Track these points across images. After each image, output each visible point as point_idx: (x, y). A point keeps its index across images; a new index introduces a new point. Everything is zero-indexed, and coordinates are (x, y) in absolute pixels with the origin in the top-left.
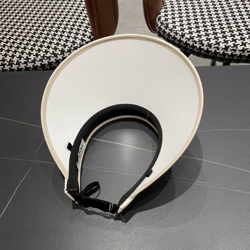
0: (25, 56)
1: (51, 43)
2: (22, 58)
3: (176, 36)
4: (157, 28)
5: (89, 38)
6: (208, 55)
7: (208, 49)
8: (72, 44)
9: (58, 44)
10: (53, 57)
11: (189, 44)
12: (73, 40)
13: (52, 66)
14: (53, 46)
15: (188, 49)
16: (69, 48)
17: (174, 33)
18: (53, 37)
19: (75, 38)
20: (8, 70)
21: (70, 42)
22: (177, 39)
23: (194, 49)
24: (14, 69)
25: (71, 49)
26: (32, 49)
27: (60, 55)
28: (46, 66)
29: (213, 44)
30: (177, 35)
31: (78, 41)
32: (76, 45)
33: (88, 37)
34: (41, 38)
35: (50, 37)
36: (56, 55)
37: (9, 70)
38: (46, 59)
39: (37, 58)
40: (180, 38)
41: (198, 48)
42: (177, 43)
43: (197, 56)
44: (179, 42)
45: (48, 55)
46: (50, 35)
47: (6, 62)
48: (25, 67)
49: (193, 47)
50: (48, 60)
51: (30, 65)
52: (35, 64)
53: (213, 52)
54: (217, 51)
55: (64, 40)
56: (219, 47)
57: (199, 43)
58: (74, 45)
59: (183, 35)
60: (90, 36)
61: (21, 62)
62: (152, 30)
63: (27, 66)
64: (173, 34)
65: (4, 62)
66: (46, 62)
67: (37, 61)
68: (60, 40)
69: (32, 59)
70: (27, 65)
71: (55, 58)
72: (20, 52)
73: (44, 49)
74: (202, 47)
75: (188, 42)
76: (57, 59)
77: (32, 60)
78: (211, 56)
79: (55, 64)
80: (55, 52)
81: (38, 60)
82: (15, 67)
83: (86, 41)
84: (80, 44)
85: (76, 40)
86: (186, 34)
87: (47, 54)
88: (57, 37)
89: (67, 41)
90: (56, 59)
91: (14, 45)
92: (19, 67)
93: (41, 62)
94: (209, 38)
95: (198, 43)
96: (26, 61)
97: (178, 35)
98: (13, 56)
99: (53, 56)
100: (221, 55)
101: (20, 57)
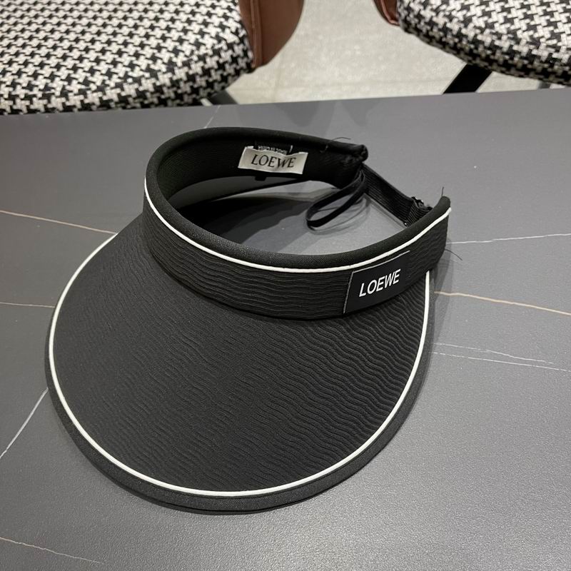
0: (81, 75)
1: (142, 46)
2: (74, 82)
3: (449, 25)
4: (400, 10)
5: (236, 33)
6: (530, 66)
7: (531, 50)
8: (194, 48)
9: (159, 48)
10: (147, 79)
11: (482, 42)
12: (197, 39)
13: (146, 102)
14: (148, 52)
15: (479, 55)
16: (186, 56)
17: (445, 16)
18: (147, 33)
19: (202, 33)
20: (39, 111)
21: (190, 44)
22: (451, 30)
23: (494, 54)
24: (53, 109)
25: (192, 60)
26: (98, 61)
27: (164, 73)
28: (130, 100)
29: (543, 37)
30: (451, 21)
31: (209, 41)
32: (203, 51)
33: (232, 32)
34: (119, 36)
35: (141, 31)
36: (154, 74)
37: (42, 109)
38: (130, 84)
39: (110, 79)
40: (460, 29)
41: (505, 50)
42: (451, 42)
43: (502, 72)
44: (457, 40)
45: (137, 73)
46: (141, 29)
47: (35, 91)
48: (82, 101)
49: (493, 48)
50: (136, 86)
51: (93, 98)
52: (105, 94)
53: (544, 59)
54: (555, 55)
55: (175, 38)
56: (559, 44)
57: (509, 38)
58: (198, 48)
59: (467, 21)
60: (237, 29)
61: (71, 91)
62: (388, 17)
63: (86, 101)
64: (440, 20)
65: (31, 90)
66: (130, 90)
67: (108, 88)
68: (164, 38)
69: (99, 83)
70: (86, 97)
71: (153, 80)
72: (70, 67)
73: (126, 59)
74: (515, 48)
75: (480, 37)
76: (158, 84)
77: (98, 87)
78: (539, 69)
79: (152, 97)
80: (152, 67)
81: (112, 85)
82: (57, 102)
83: (229, 42)
84: (212, 47)
85: (203, 37)
86: (474, 19)
87: (132, 71)
88: (158, 33)
89: (181, 41)
90: (154, 84)
91: (55, 53)
92: (68, 104)
93: (118, 91)
94: (532, 23)
95: (504, 38)
96: (83, 87)
97: (455, 20)
98: (52, 77)
99: (147, 75)
100: (565, 65)
101: (69, 79)
